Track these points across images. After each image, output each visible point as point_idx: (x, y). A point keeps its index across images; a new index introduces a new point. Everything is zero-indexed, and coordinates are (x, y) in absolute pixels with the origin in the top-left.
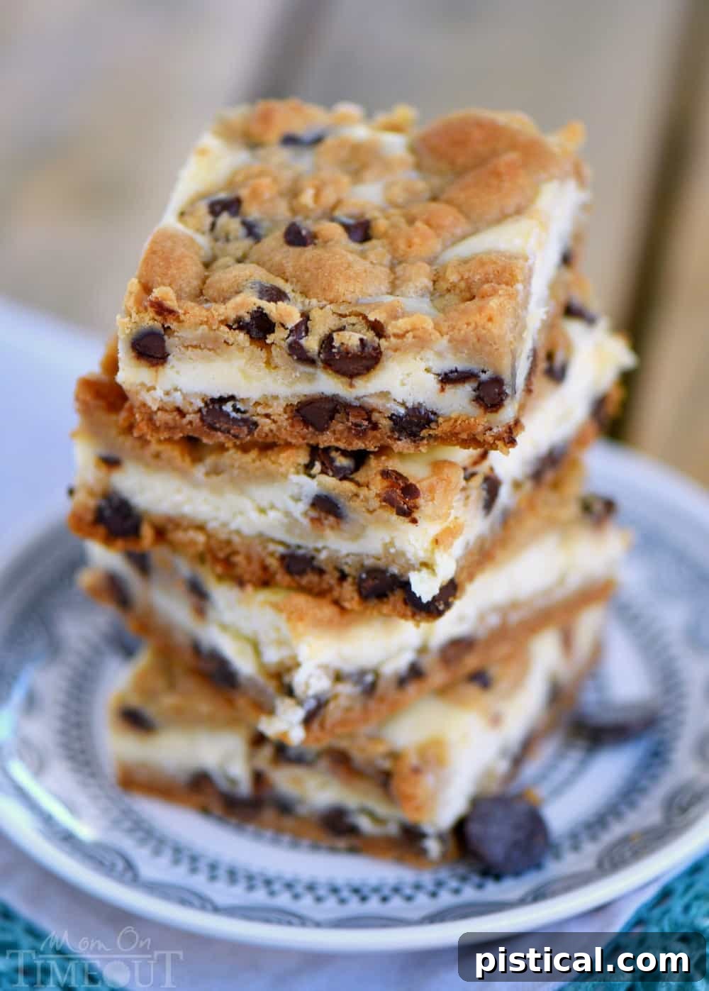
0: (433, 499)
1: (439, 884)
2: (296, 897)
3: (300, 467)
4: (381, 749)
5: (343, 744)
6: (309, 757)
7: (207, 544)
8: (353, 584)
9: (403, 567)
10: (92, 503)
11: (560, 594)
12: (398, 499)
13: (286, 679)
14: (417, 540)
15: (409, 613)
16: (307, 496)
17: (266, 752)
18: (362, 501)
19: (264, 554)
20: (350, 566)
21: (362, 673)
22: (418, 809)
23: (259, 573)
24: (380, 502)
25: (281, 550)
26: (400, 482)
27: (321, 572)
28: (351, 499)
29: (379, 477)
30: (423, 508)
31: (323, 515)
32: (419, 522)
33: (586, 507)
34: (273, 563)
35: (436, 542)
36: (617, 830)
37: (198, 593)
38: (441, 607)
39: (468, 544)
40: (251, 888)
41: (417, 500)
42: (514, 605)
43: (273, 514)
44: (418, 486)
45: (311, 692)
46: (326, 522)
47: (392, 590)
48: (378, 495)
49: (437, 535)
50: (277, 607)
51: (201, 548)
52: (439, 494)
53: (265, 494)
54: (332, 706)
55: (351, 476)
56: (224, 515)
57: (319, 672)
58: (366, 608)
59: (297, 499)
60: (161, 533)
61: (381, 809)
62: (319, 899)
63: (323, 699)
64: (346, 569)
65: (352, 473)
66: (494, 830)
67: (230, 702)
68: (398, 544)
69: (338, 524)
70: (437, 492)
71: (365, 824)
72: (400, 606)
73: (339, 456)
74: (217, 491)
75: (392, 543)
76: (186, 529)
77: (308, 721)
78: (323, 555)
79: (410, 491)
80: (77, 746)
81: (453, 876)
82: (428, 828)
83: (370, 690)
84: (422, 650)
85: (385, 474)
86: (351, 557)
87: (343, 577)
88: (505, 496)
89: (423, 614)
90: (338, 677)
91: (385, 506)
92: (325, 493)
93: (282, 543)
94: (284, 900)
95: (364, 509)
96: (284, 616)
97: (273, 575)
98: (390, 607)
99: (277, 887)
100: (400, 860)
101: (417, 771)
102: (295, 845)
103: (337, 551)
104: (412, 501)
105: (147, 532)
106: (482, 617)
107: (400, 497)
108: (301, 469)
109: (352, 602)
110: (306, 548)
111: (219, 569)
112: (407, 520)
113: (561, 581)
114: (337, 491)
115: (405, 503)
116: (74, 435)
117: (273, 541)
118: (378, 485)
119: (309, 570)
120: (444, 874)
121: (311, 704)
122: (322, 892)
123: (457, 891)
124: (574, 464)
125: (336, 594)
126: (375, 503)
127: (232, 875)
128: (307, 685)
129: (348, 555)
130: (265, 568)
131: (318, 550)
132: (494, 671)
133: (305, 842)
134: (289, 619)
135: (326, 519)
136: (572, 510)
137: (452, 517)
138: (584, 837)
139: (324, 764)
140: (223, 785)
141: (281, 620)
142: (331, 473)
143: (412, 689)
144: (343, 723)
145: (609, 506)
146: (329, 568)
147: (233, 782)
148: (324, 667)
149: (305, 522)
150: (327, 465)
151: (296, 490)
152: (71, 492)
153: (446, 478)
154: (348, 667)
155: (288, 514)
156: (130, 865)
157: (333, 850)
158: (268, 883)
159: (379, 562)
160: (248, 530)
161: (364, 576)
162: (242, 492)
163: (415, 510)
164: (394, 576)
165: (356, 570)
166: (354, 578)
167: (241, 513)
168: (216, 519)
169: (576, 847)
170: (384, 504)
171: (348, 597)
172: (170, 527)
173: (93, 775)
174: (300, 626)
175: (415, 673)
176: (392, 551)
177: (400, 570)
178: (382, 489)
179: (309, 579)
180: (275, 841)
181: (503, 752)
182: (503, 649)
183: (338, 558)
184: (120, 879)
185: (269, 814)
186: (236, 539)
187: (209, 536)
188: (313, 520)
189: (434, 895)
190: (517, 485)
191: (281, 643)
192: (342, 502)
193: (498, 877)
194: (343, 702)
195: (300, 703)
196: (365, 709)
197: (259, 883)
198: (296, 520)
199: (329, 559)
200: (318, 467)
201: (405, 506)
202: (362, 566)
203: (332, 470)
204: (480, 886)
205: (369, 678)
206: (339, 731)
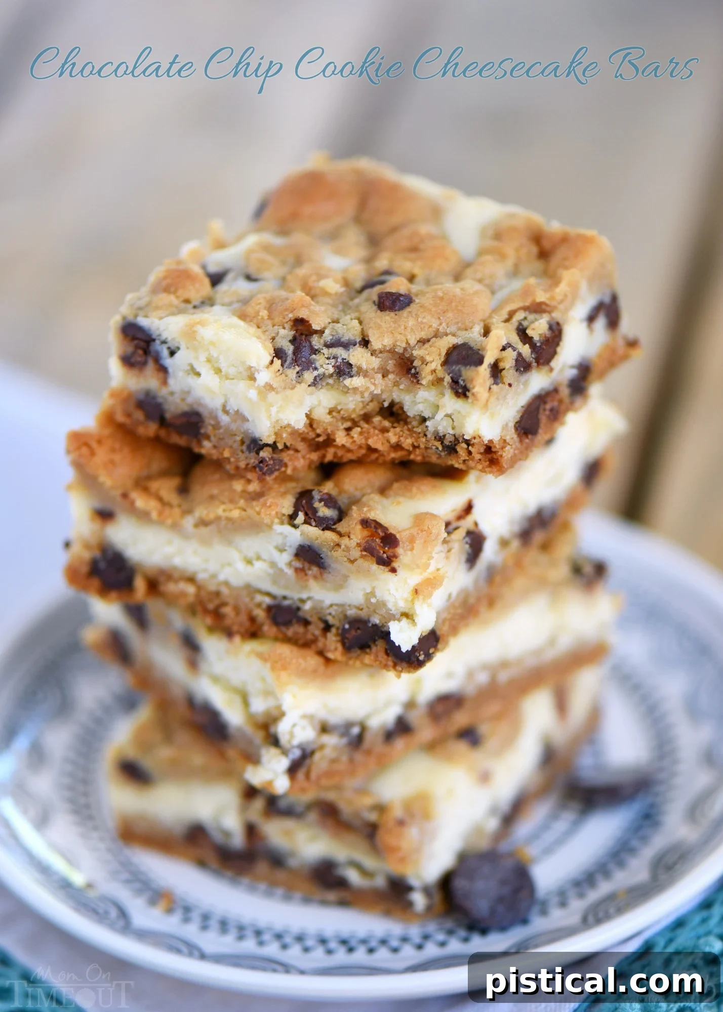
0: (412, 549)
1: (426, 937)
2: (285, 947)
3: (284, 518)
4: (368, 801)
5: (331, 796)
6: (299, 809)
7: (197, 595)
8: (337, 635)
9: (384, 617)
10: (87, 555)
11: (550, 655)
12: (378, 548)
13: (272, 730)
14: (397, 590)
15: (390, 663)
16: (290, 546)
17: (258, 804)
18: (344, 551)
19: (251, 606)
20: (334, 617)
21: (349, 725)
22: (402, 860)
23: (247, 624)
24: (361, 551)
25: (267, 600)
26: (379, 531)
27: (306, 623)
28: (333, 548)
29: (359, 527)
30: (401, 557)
31: (307, 565)
32: (398, 571)
33: (577, 570)
34: (260, 614)
35: (416, 591)
36: (604, 888)
37: (191, 645)
38: (422, 658)
39: (450, 596)
40: (241, 938)
41: (396, 549)
42: (504, 664)
43: (259, 565)
44: (398, 536)
45: (296, 742)
46: (310, 572)
47: (374, 641)
48: (358, 545)
49: (418, 585)
50: (263, 657)
51: (191, 599)
52: (418, 545)
53: (251, 544)
54: (317, 757)
55: (334, 527)
56: (212, 567)
57: (305, 722)
58: (350, 658)
59: (281, 550)
60: (153, 586)
61: (369, 862)
62: (306, 950)
63: (308, 750)
64: (330, 620)
65: (335, 524)
66: (480, 885)
67: (222, 755)
68: (378, 593)
69: (321, 574)
70: (417, 542)
71: (353, 876)
72: (382, 656)
73: (322, 506)
74: (206, 542)
75: (373, 594)
76: (176, 581)
77: (292, 770)
78: (307, 606)
79: (390, 540)
80: (82, 800)
81: (440, 929)
82: (414, 882)
83: (357, 742)
84: (410, 705)
85: (365, 523)
86: (335, 608)
87: (327, 628)
88: (490, 552)
89: (405, 665)
90: (325, 729)
91: (365, 555)
92: (308, 543)
93: (268, 594)
94: (272, 949)
95: (345, 559)
96: (268, 665)
97: (261, 626)
98: (372, 657)
99: (266, 937)
100: (387, 913)
101: (401, 823)
102: (287, 898)
103: (322, 602)
104: (391, 550)
105: (140, 584)
106: (470, 674)
107: (380, 546)
108: (286, 519)
109: (335, 651)
110: (292, 599)
111: (209, 620)
112: (387, 569)
113: (552, 641)
114: (319, 541)
115: (384, 552)
116: (69, 488)
117: (260, 592)
118: (358, 535)
119: (294, 621)
120: (431, 927)
121: (297, 753)
122: (310, 943)
123: (443, 944)
124: (566, 527)
125: (320, 644)
126: (356, 553)
127: (224, 926)
128: (292, 735)
129: (331, 606)
130: (252, 619)
131: (303, 601)
132: (484, 729)
133: (298, 895)
134: (273, 668)
135: (310, 569)
136: (562, 571)
137: (432, 568)
138: (571, 893)
139: (313, 816)
140: (217, 837)
141: (265, 670)
142: (314, 524)
143: (400, 743)
144: (329, 774)
145: (600, 569)
146: (313, 619)
147: (227, 834)
148: (310, 718)
149: (290, 572)
150: (310, 515)
151: (279, 540)
152: (67, 545)
153: (427, 529)
154: (334, 719)
155: (273, 564)
156: (123, 914)
157: (324, 903)
158: (258, 933)
159: (360, 612)
160: (236, 582)
161: (347, 626)
162: (230, 543)
163: (394, 559)
164: (375, 626)
165: (340, 621)
166: (338, 629)
167: (230, 564)
168: (205, 570)
169: (563, 904)
170: (364, 553)
171: (333, 647)
172: (162, 579)
173: (95, 828)
174: (284, 675)
175: (402, 727)
176: (373, 600)
177: (380, 620)
178: (363, 539)
179: (295, 629)
180: (269, 894)
181: (493, 810)
182: (493, 708)
183: (322, 608)
184: (112, 926)
185: (262, 867)
186: (225, 591)
187: (199, 588)
188: (297, 570)
189: (420, 947)
190: (504, 543)
191: (268, 693)
192: (325, 552)
193: (484, 932)
194: (328, 753)
195: (285, 753)
196: (351, 761)
197: (249, 933)
198: (281, 570)
199: (313, 608)
200: (301, 517)
201: (385, 556)
202: (346, 616)
203: (315, 520)
204: (466, 940)
205: (356, 730)
206: (325, 782)
